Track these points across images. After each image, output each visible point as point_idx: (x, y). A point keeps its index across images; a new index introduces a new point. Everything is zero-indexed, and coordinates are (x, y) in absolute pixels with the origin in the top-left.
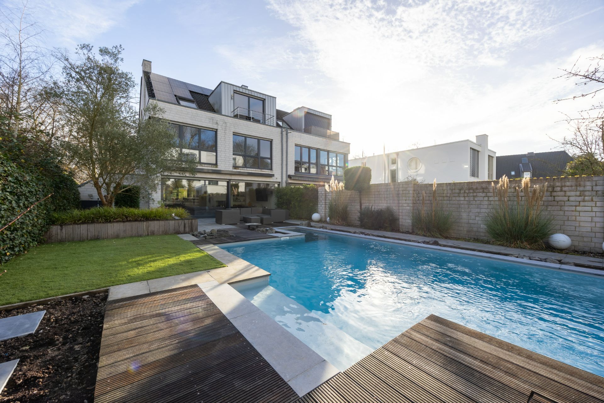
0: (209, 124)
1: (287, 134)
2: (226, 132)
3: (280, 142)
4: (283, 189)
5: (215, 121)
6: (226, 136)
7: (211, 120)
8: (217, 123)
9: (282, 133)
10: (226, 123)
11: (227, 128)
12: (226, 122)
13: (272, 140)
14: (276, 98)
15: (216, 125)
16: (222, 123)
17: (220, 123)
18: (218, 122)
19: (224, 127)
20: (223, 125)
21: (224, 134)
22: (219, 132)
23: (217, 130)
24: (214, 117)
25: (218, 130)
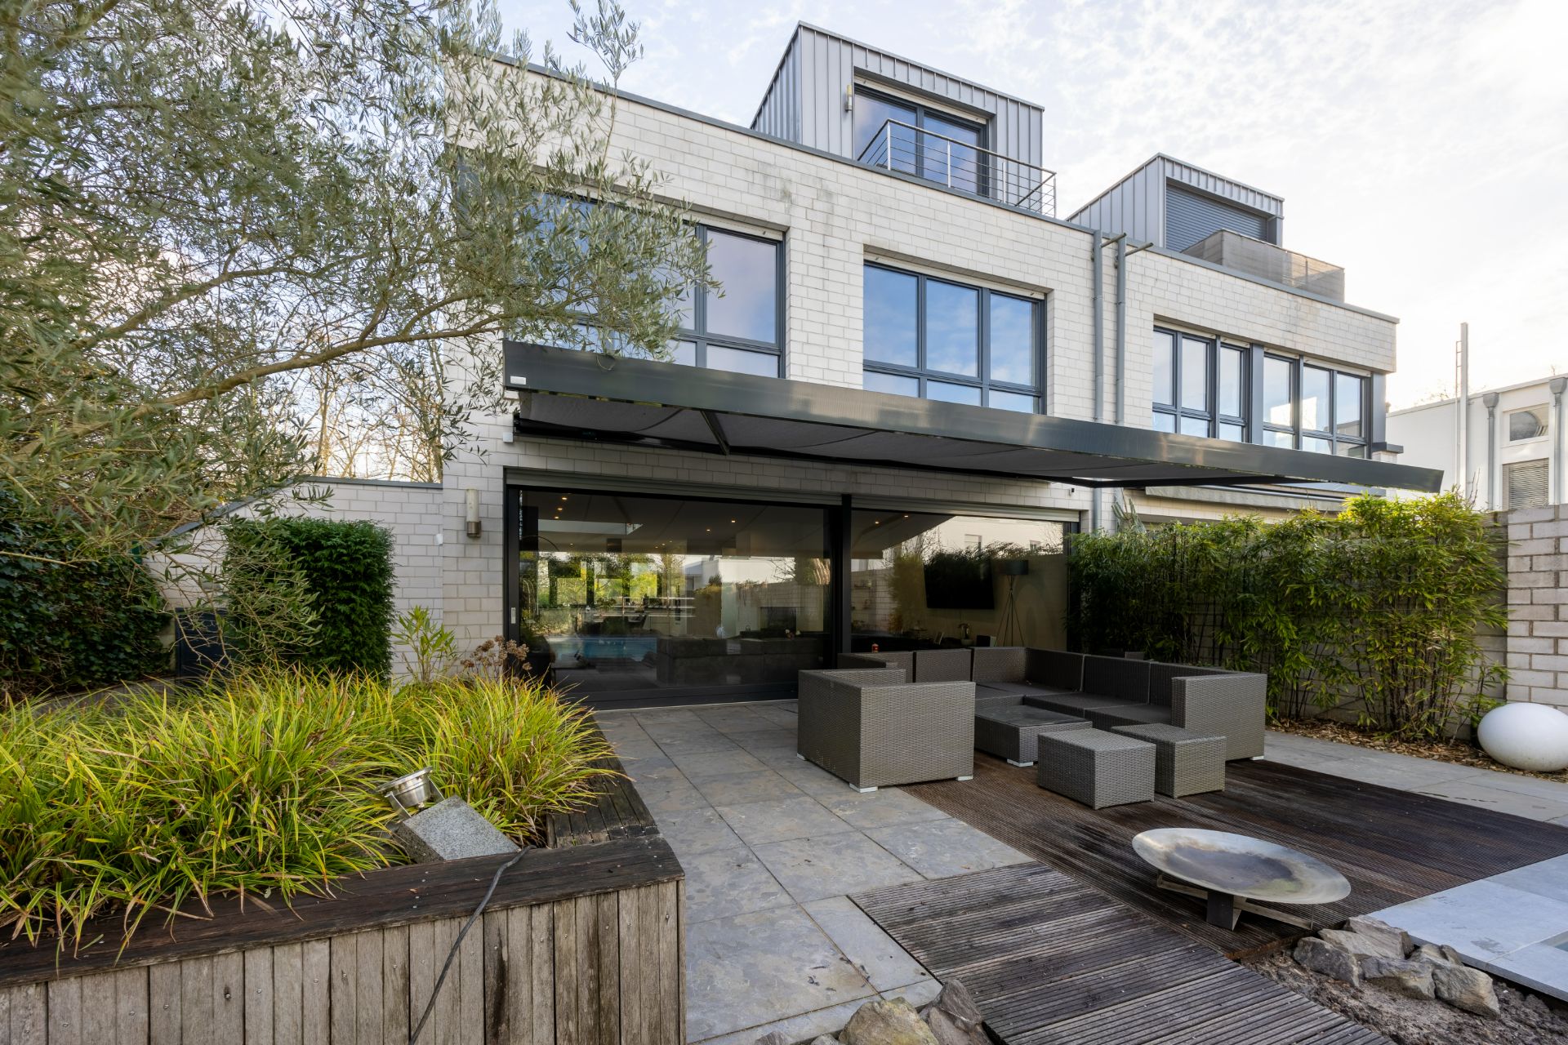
0: (747, 198)
1: (1118, 265)
2: (830, 241)
3: (1088, 302)
4: (1099, 553)
5: (779, 185)
6: (830, 264)
7: (758, 178)
8: (786, 195)
9: (1095, 259)
10: (829, 194)
11: (836, 221)
12: (832, 187)
13: (1047, 292)
14: (1040, 110)
15: (781, 207)
16: (812, 194)
17: (804, 195)
18: (792, 189)
19: (820, 217)
20: (818, 205)
21: (820, 251)
22: (794, 245)
23: (785, 231)
24: (770, 159)
25: (792, 234)
